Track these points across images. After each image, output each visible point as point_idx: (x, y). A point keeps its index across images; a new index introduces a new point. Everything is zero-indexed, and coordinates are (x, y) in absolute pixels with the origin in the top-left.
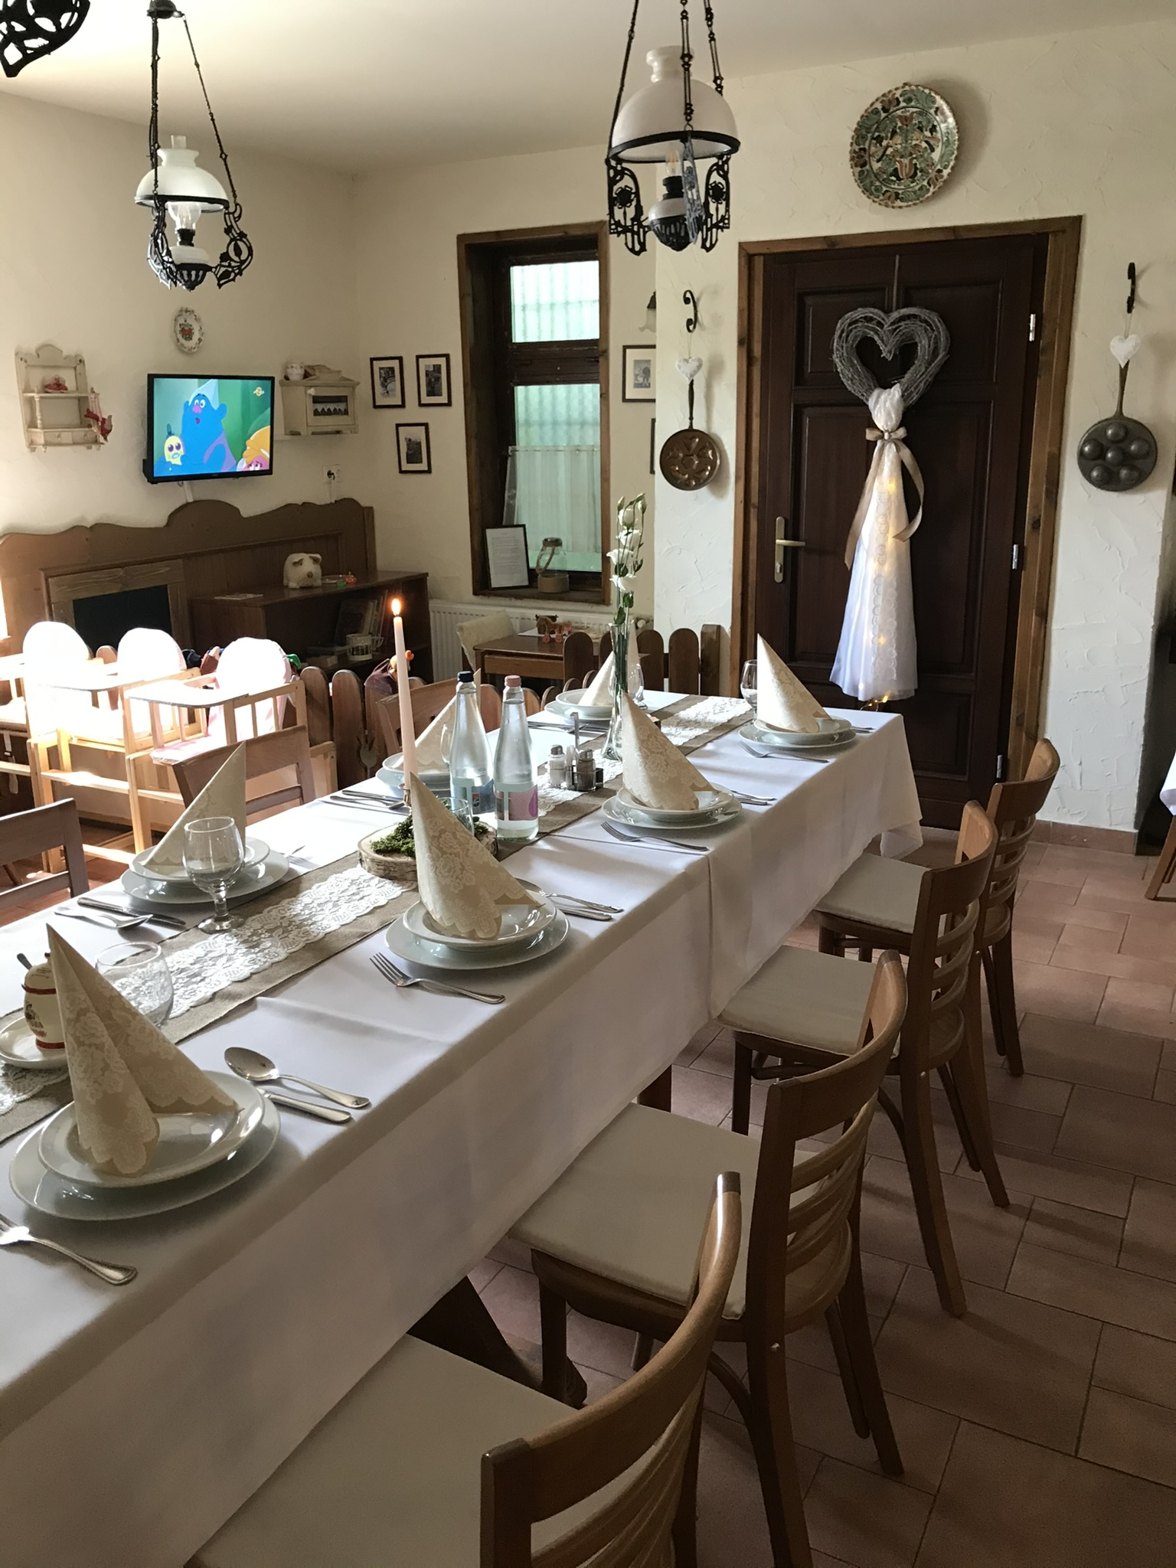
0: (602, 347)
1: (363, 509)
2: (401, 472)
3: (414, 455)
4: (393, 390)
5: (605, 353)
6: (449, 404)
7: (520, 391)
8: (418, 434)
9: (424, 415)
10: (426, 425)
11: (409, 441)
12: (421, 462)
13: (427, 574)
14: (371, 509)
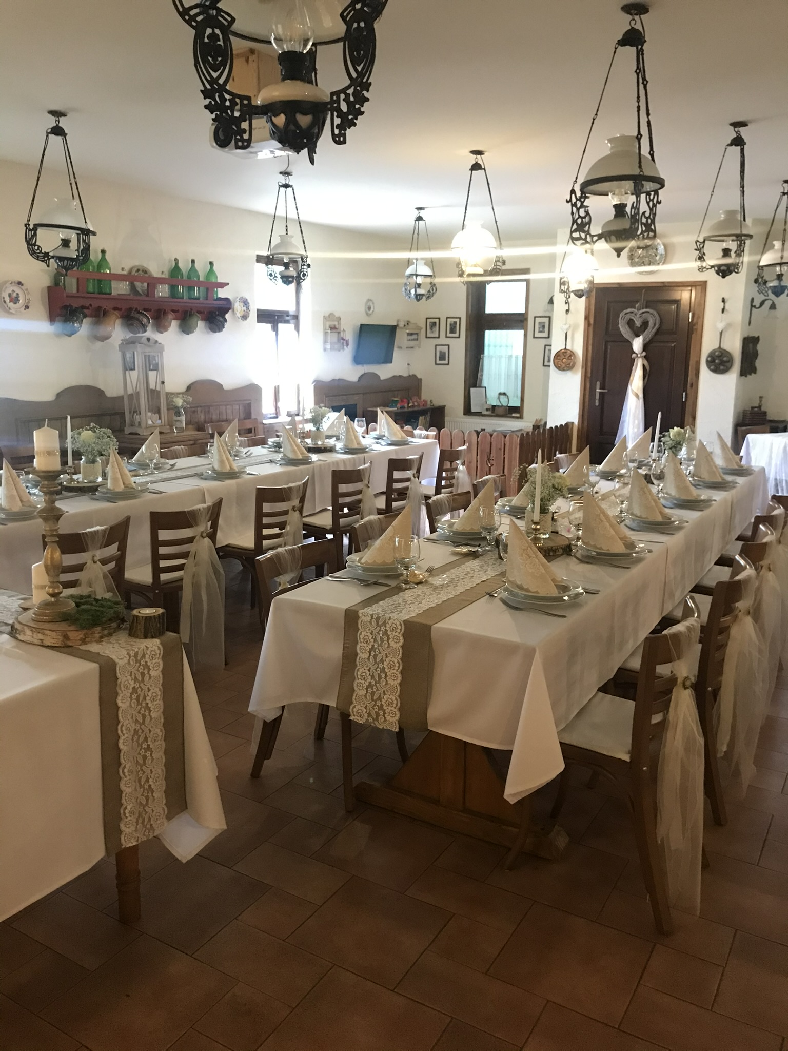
0: (526, 317)
1: (418, 379)
2: (436, 364)
3: (442, 357)
4: (435, 331)
5: (526, 319)
6: (459, 337)
7: (487, 333)
8: (445, 349)
9: (448, 341)
10: (449, 346)
11: (441, 352)
12: (445, 360)
13: (445, 406)
14: (421, 379)
